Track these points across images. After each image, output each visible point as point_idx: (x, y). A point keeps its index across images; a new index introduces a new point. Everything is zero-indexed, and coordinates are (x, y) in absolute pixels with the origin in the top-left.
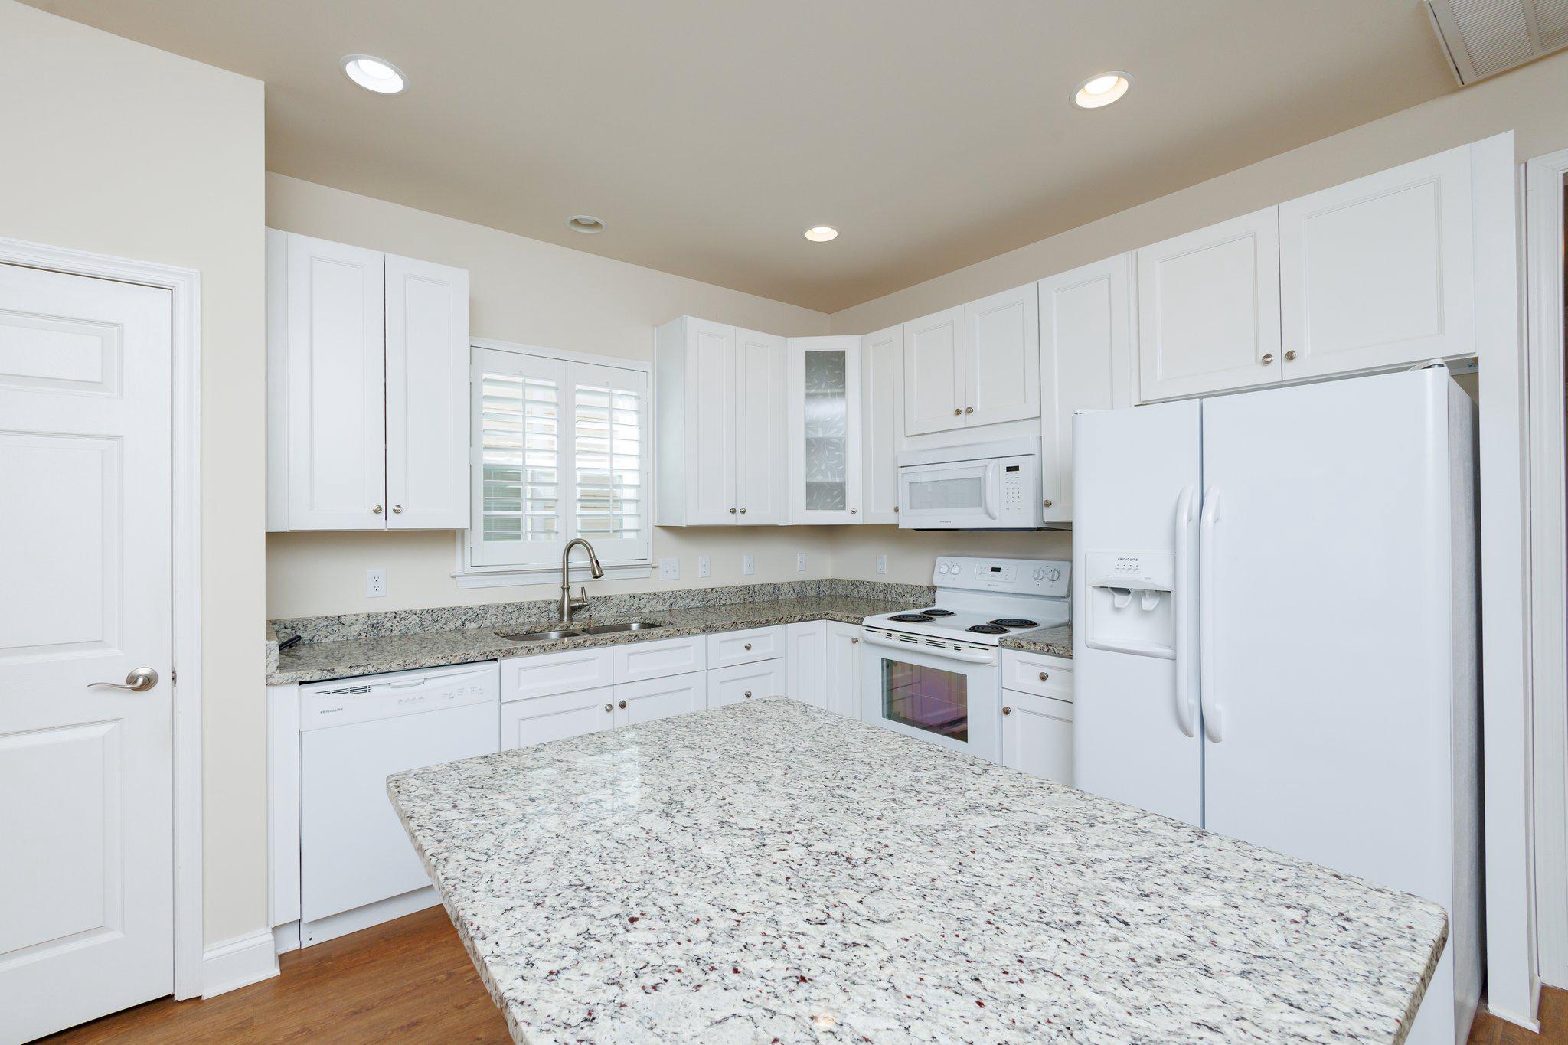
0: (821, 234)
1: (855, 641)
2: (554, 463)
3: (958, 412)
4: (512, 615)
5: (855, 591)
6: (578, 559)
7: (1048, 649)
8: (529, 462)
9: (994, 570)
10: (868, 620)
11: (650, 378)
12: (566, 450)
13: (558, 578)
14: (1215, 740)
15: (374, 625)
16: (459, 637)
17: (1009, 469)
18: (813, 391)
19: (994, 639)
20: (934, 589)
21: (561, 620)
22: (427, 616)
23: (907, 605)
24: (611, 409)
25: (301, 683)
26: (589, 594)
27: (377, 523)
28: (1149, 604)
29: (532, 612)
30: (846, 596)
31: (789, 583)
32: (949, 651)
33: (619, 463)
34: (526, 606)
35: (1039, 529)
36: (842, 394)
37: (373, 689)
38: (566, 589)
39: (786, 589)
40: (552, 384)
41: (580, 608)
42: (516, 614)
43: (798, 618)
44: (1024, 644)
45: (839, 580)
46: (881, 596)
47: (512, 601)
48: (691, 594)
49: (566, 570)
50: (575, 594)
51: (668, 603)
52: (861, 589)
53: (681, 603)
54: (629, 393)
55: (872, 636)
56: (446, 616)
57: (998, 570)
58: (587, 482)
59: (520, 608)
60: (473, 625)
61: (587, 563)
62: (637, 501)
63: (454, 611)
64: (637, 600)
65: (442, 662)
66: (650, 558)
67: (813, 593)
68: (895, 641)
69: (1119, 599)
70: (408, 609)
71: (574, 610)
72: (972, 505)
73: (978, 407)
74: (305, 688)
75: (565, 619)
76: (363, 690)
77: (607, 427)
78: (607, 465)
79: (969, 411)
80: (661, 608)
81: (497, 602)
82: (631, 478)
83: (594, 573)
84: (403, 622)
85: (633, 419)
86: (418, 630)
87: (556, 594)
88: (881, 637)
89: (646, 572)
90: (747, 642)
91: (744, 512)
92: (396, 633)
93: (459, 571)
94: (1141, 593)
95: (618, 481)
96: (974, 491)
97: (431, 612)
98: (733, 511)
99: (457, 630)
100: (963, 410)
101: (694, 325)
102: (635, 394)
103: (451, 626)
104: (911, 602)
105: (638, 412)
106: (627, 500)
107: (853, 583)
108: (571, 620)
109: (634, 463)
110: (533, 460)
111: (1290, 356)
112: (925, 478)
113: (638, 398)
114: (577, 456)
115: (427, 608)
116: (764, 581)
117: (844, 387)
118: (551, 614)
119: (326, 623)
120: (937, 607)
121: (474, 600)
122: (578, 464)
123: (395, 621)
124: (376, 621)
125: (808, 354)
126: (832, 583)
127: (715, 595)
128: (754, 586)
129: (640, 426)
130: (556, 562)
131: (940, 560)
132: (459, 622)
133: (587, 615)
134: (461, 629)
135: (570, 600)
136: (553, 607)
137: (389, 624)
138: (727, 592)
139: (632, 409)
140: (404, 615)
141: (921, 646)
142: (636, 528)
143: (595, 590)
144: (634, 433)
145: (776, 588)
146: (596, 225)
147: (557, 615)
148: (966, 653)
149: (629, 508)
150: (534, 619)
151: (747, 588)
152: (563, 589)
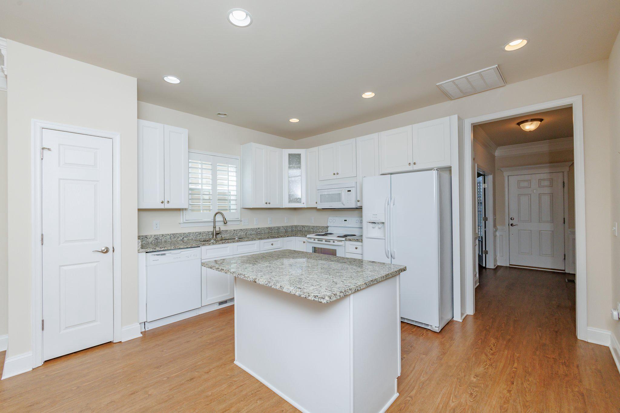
0: (294, 120)
1: (304, 242)
2: (210, 188)
3: (334, 174)
4: (198, 236)
5: (304, 229)
6: (219, 218)
7: (357, 240)
8: (204, 188)
9: (345, 220)
10: (308, 236)
11: (240, 161)
12: (214, 184)
13: (212, 224)
14: (394, 259)
15: (157, 238)
16: (182, 242)
17: (348, 191)
18: (291, 166)
19: (344, 239)
20: (327, 227)
21: (213, 237)
22: (172, 236)
23: (320, 232)
24: (228, 171)
25: (146, 252)
26: (221, 229)
27: (162, 206)
28: (380, 226)
29: (204, 235)
30: (301, 231)
31: (283, 227)
32: (331, 243)
33: (230, 188)
34: (202, 233)
35: (357, 208)
36: (300, 167)
37: (167, 254)
38: (215, 227)
39: (282, 228)
40: (210, 163)
41: (219, 233)
42: (199, 235)
43: (287, 236)
44: (351, 240)
45: (298, 226)
46: (312, 230)
47: (198, 231)
48: (252, 230)
49: (215, 222)
50: (217, 229)
51: (245, 233)
52: (306, 228)
53: (249, 232)
54: (233, 166)
55: (309, 240)
56: (178, 236)
57: (346, 220)
58: (220, 194)
59: (200, 233)
60: (186, 239)
61: (222, 219)
62: (236, 200)
63: (180, 234)
64: (235, 232)
65: (185, 247)
66: (240, 217)
67: (290, 230)
68: (316, 241)
69: (374, 225)
70: (166, 233)
71: (217, 234)
72: (338, 201)
73: (340, 173)
74: (148, 254)
75: (214, 237)
76: (164, 254)
77: (227, 177)
78: (227, 189)
79: (338, 174)
80: (243, 234)
81: (193, 232)
82: (234, 193)
83: (225, 222)
84: (165, 238)
85: (235, 174)
86: (169, 240)
87: (211, 229)
88: (312, 240)
89: (238, 223)
90: (272, 243)
91: (270, 204)
92: (163, 241)
93: (182, 222)
94: (378, 223)
95: (229, 194)
96: (338, 197)
97: (173, 234)
98: (266, 203)
99: (181, 240)
100: (336, 174)
101: (254, 145)
102: (235, 166)
103: (179, 239)
104: (321, 231)
105: (236, 172)
106: (232, 200)
107: (303, 226)
108: (216, 237)
109: (235, 188)
110: (205, 187)
111: (415, 164)
112: (326, 193)
113: (236, 167)
114: (218, 186)
115: (172, 233)
116: (275, 226)
117: (300, 165)
118: (209, 236)
119: (142, 238)
120: (329, 232)
121: (186, 231)
122: (218, 188)
123: (163, 237)
124: (157, 237)
125: (289, 155)
126: (296, 227)
127: (260, 230)
128: (272, 227)
129: (237, 176)
130: (211, 219)
131: (330, 218)
132: (182, 238)
133: (220, 236)
134: (182, 240)
135: (216, 231)
136: (210, 233)
137: (161, 238)
138: (263, 229)
139: (234, 171)
140: (165, 235)
141: (324, 242)
142: (236, 208)
143: (223, 228)
144: (235, 179)
145: (279, 228)
146: (225, 114)
147: (212, 236)
148: (336, 243)
149: (232, 202)
150: (204, 237)
151: (270, 228)
152: (214, 227)
